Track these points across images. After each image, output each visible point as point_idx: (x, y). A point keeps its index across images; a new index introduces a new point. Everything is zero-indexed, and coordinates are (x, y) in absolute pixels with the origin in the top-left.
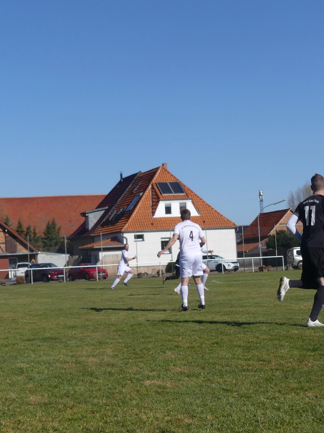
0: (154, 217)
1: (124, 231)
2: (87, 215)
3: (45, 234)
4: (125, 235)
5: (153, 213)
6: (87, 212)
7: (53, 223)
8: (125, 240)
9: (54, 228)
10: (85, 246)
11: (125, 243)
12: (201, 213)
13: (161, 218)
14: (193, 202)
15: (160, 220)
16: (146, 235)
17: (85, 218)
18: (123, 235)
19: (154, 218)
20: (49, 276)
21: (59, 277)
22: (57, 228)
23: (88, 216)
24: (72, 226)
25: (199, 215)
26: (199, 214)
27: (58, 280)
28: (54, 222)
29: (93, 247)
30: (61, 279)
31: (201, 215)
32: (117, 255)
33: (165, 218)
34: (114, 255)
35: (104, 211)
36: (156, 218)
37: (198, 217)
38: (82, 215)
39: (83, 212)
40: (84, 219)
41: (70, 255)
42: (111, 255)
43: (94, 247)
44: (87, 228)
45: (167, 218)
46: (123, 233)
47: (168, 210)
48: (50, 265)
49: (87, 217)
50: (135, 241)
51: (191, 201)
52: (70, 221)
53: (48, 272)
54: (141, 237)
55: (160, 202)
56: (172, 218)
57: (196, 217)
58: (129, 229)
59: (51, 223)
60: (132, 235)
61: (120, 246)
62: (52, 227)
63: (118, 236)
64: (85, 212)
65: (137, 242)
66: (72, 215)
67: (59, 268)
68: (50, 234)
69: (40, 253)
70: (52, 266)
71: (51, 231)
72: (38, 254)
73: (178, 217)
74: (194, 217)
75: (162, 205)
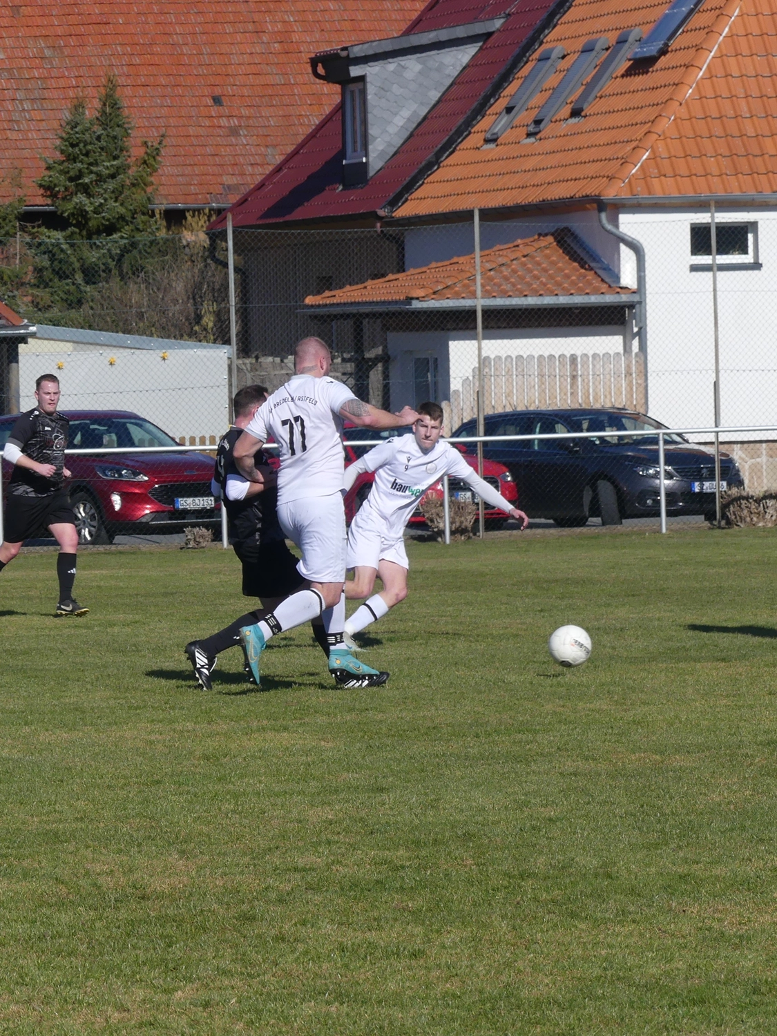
1: (625, 195)
2: (355, 71)
3: (49, 189)
4: (629, 224)
6: (357, 51)
7: (111, 113)
8: (627, 255)
9: (115, 149)
10: (348, 294)
11: (628, 277)
16: (773, 228)
17: (337, 88)
18: (615, 222)
20: (117, 500)
21: (185, 513)
22: (136, 152)
23: (362, 79)
24: (234, 132)
27: (178, 529)
28: (114, 105)
29: (409, 300)
30: (194, 525)
32: (573, 359)
34: (551, 357)
35: (471, 50)
38: (321, 70)
39: (325, 48)
40: (331, 93)
42: (531, 357)
43: (416, 305)
44: (351, 158)
46: (617, 207)
48: (118, 425)
49: (352, 87)
50: (695, 268)
52: (217, 100)
53: (110, 476)
54: (734, 238)
58: (654, 184)
59: (91, 112)
60: (679, 225)
61: (594, 299)
62: (103, 143)
63: (578, 232)
64: (344, 54)
65: (720, 275)
66: (235, 59)
67: (186, 452)
68: (86, 190)
69: (33, 335)
70: (135, 432)
71: (91, 172)
72: (23, 339)
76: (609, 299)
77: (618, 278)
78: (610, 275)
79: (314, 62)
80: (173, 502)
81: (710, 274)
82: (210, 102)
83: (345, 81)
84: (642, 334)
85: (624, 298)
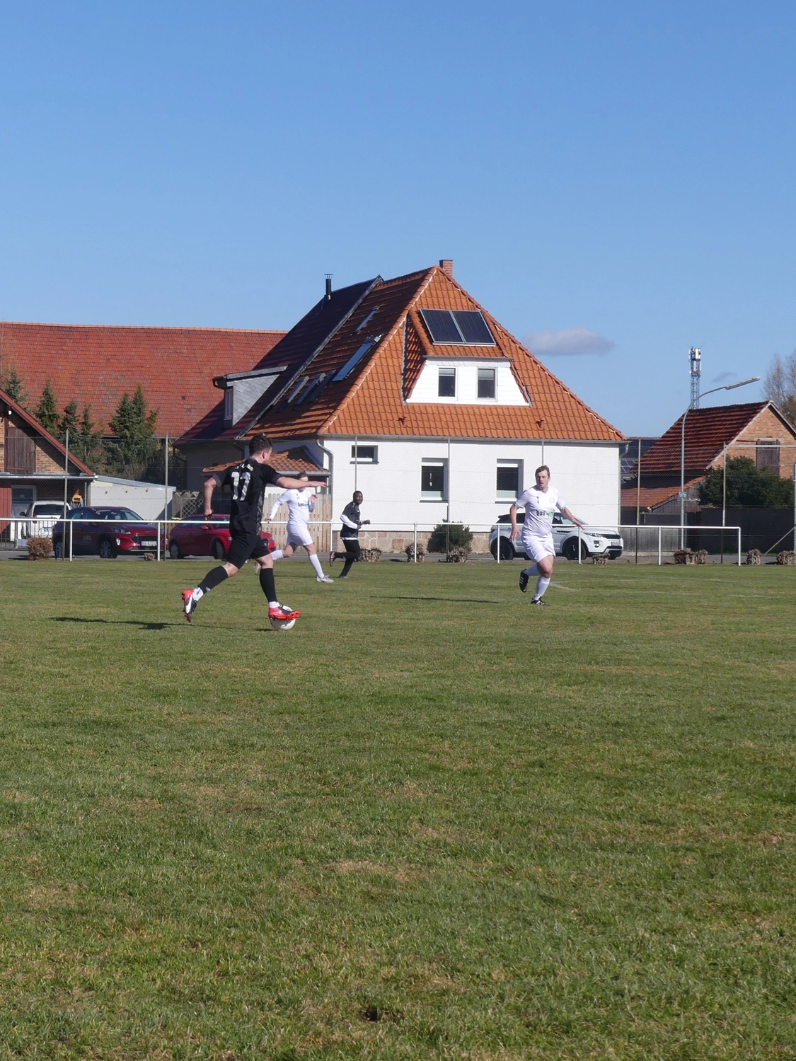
0: (408, 401)
1: (326, 433)
2: (229, 384)
3: (113, 427)
4: (328, 445)
5: (407, 391)
6: (230, 376)
7: (138, 400)
8: (326, 457)
9: (139, 412)
10: (220, 469)
11: (326, 466)
12: (533, 400)
13: (425, 406)
14: (514, 370)
15: (424, 409)
16: (384, 448)
17: (223, 391)
18: (322, 444)
19: (408, 405)
20: (118, 542)
21: (145, 547)
22: (148, 414)
23: (232, 387)
24: (189, 410)
25: (528, 405)
26: (527, 401)
27: (142, 553)
28: (141, 397)
30: (148, 552)
31: (534, 405)
33: (437, 406)
35: (275, 377)
36: (413, 405)
37: (525, 408)
38: (216, 384)
39: (219, 375)
40: (220, 393)
41: (178, 489)
44: (227, 418)
45: (443, 406)
46: (323, 438)
47: (447, 385)
48: (122, 512)
49: (228, 390)
50: (352, 463)
51: (508, 364)
52: (183, 398)
53: (116, 531)
54: (368, 453)
55: (427, 362)
56: (455, 406)
57: (519, 408)
58: (338, 429)
59: (130, 399)
60: (348, 445)
61: (313, 472)
62: (135, 410)
63: (308, 447)
64: (225, 377)
65: (358, 465)
66: (191, 383)
67: (146, 523)
68: (127, 427)
69: (96, 479)
70: (128, 515)
71: (130, 421)
72: (92, 480)
73: (472, 407)
74: (514, 408)
75: (430, 372)
76: (319, 473)
77: (322, 466)
78: (319, 464)
79: (214, 381)
80: (140, 543)
81: (354, 465)
82: (181, 398)
83: (226, 388)
84: (330, 487)
85: (325, 473)
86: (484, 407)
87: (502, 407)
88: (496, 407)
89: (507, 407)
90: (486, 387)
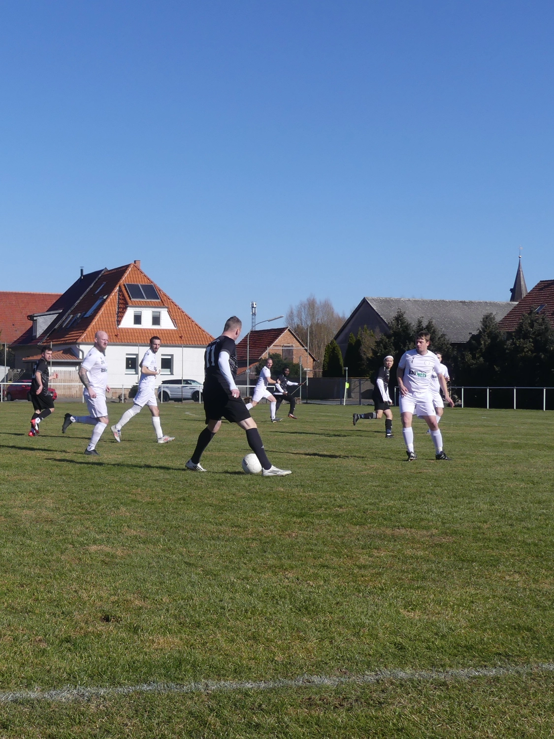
0: (119, 326)
1: (81, 342)
2: (35, 318)
4: (82, 347)
5: (119, 322)
6: (35, 315)
8: (81, 353)
10: (31, 358)
11: (81, 357)
12: (178, 326)
13: (128, 329)
14: (169, 312)
15: (127, 331)
17: (32, 322)
18: (79, 347)
19: (119, 328)
23: (36, 320)
24: (16, 331)
25: (175, 328)
31: (179, 328)
32: (70, 371)
33: (133, 329)
34: (66, 371)
35: (57, 315)
36: (122, 329)
37: (174, 330)
38: (29, 318)
39: (30, 314)
40: (30, 323)
41: (11, 368)
42: (62, 371)
44: (34, 335)
45: (136, 329)
46: (79, 344)
47: (138, 319)
51: (166, 309)
52: (13, 325)
55: (128, 308)
56: (141, 329)
57: (172, 330)
58: (87, 340)
61: (75, 361)
63: (72, 348)
64: (33, 315)
66: (17, 318)
73: (150, 329)
74: (169, 330)
75: (130, 313)
76: (77, 361)
77: (79, 357)
78: (77, 356)
79: (28, 317)
83: (33, 320)
85: (80, 361)
86: (155, 330)
87: (163, 330)
88: (161, 330)
89: (166, 330)
90: (156, 320)
